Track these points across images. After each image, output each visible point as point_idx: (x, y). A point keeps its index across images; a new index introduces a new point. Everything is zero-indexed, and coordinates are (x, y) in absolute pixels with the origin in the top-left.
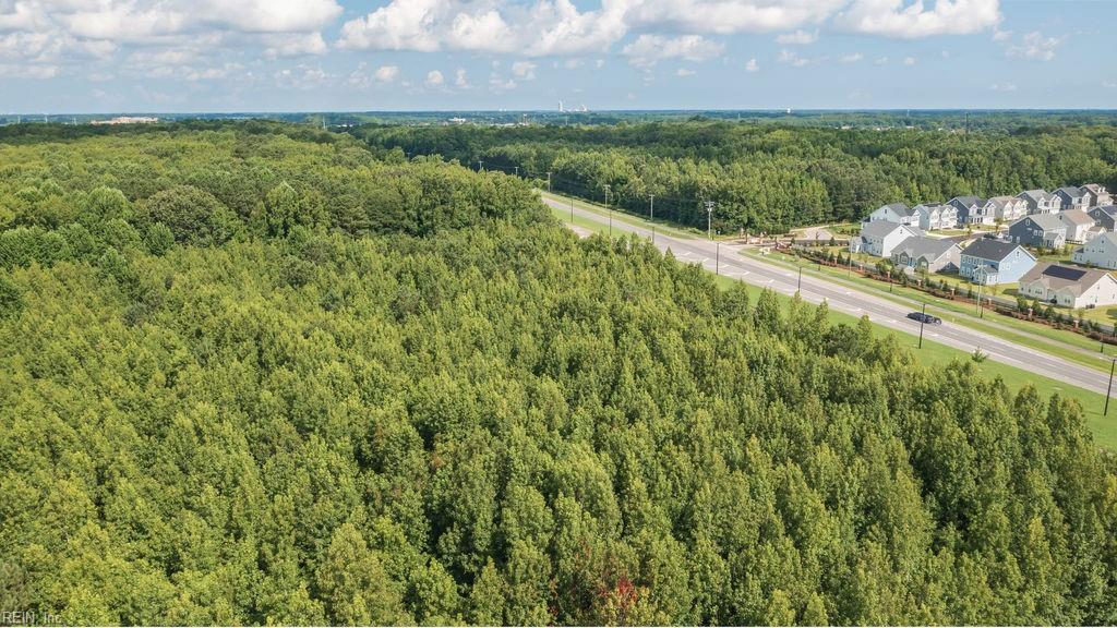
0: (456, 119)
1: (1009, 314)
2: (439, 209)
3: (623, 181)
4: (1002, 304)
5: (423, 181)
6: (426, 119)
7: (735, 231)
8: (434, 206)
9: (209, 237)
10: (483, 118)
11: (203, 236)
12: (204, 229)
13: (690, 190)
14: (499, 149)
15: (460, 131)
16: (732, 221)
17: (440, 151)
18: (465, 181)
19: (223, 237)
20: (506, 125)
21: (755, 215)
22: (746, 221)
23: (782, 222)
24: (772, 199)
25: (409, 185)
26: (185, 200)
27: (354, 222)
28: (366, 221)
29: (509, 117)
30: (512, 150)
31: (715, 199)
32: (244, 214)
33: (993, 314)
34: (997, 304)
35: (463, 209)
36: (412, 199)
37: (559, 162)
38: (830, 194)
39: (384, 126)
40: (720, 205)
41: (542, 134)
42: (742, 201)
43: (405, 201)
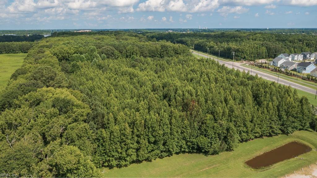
0: (170, 31)
1: (305, 80)
2: (165, 52)
3: (213, 47)
4: (304, 77)
5: (161, 46)
6: (161, 31)
7: (240, 60)
8: (164, 51)
9: (114, 57)
10: (177, 31)
11: (112, 57)
12: (113, 56)
13: (229, 49)
14: (181, 39)
15: (171, 34)
16: (240, 57)
17: (165, 39)
18: (171, 46)
19: (116, 57)
20: (184, 32)
21: (246, 56)
22: (243, 57)
23: (254, 58)
24: (251, 52)
25: (158, 46)
26: (109, 49)
27: (145, 55)
28: (148, 55)
29: (184, 30)
30: (184, 39)
31: (235, 52)
32: (121, 52)
33: (300, 79)
34: (303, 77)
35: (170, 52)
36: (159, 50)
37: (196, 42)
38: (267, 51)
39: (151, 33)
40: (237, 53)
41: (193, 35)
42: (243, 52)
43: (157, 50)
